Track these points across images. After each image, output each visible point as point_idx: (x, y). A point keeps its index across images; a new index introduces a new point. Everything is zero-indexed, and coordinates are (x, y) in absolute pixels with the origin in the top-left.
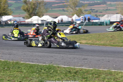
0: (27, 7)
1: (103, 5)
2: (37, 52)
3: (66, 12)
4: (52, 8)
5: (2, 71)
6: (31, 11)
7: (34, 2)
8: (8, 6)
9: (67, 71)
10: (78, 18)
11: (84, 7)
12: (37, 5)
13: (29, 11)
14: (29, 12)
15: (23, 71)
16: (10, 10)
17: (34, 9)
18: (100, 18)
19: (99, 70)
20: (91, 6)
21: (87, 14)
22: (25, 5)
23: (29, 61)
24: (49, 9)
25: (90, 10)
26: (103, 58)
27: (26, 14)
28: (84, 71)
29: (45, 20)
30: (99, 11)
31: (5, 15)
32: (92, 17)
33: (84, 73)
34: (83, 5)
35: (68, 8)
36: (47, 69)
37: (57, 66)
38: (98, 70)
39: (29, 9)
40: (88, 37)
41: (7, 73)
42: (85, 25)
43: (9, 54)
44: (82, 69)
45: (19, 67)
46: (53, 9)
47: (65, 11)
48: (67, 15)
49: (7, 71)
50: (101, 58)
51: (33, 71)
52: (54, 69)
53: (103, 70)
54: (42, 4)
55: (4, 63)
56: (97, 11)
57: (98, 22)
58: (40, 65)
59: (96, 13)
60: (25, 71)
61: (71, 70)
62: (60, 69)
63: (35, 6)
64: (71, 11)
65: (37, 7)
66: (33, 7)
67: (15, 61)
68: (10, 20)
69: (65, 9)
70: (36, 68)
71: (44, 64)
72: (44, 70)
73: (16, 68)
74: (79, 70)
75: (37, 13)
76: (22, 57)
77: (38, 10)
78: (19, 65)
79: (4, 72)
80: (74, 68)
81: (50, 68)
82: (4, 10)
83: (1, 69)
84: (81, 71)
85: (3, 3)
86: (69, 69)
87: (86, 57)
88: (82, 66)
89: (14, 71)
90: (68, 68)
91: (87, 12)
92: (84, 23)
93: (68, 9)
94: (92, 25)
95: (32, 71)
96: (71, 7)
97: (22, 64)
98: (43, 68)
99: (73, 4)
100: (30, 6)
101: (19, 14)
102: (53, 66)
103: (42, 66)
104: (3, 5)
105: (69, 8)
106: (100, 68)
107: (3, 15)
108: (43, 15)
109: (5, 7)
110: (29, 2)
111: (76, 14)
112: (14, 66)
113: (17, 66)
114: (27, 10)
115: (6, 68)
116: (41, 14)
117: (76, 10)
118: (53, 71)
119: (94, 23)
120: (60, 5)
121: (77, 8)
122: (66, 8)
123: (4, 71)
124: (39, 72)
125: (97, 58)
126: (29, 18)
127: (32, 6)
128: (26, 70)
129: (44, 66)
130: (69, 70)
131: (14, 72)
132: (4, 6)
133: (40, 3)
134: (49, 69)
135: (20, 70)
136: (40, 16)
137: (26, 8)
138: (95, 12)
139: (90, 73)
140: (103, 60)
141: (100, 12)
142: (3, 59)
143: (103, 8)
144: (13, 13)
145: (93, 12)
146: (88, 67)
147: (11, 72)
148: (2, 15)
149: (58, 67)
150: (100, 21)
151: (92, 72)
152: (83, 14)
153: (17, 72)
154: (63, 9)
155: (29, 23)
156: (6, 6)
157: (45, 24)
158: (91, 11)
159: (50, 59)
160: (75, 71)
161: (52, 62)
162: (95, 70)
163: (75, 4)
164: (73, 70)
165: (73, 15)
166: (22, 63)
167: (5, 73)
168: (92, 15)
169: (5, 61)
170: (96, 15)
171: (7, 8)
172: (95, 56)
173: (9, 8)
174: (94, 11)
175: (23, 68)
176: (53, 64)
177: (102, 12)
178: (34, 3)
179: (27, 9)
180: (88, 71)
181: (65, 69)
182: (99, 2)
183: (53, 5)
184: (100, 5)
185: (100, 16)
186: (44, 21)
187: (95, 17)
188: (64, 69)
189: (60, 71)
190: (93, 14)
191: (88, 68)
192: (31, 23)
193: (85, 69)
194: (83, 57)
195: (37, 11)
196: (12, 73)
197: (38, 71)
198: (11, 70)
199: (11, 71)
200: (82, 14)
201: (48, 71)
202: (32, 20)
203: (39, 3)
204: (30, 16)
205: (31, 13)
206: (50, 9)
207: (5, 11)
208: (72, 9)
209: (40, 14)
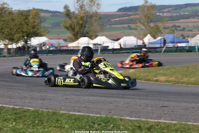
0: (70, 22)
1: (194, 18)
2: (87, 95)
3: (134, 31)
4: (110, 25)
5: (31, 127)
6: (77, 29)
7: (82, 15)
8: (40, 21)
9: (135, 126)
10: (153, 40)
11: (162, 22)
12: (87, 19)
13: (73, 29)
14: (74, 32)
15: (64, 126)
16: (44, 28)
17: (82, 26)
18: (189, 39)
19: (188, 124)
20: (174, 20)
21: (168, 33)
22: (67, 19)
23: (74, 110)
24: (106, 26)
25: (172, 27)
26: (194, 105)
27: (69, 34)
28: (163, 125)
29: (99, 43)
30: (187, 29)
31: (36, 36)
32: (175, 39)
33: (162, 129)
34: (161, 19)
35: (137, 23)
36: (104, 122)
37: (119, 117)
38: (184, 125)
39: (74, 26)
40: (169, 72)
41: (38, 129)
42: (164, 52)
43: (41, 99)
44: (160, 122)
45: (58, 120)
46: (112, 26)
47: (131, 29)
48: (135, 36)
49: (38, 126)
50: (190, 105)
51: (80, 126)
52: (115, 123)
53: (193, 125)
54: (94, 18)
55: (33, 113)
56: (184, 29)
57: (186, 47)
58: (91, 117)
59: (182, 32)
60: (67, 126)
61: (142, 125)
62: (123, 123)
63: (84, 21)
64: (142, 30)
65: (86, 22)
66: (81, 22)
67: (51, 111)
68: (44, 44)
69: (133, 26)
70: (85, 120)
71: (98, 115)
72: (99, 125)
73: (53, 121)
74: (155, 124)
75: (87, 33)
76: (63, 105)
77: (89, 27)
78: (57, 117)
79: (33, 128)
80: (146, 121)
81: (108, 122)
82: (34, 27)
83: (30, 123)
84: (157, 126)
85: (31, 16)
86: (138, 123)
87: (166, 104)
88: (160, 118)
89: (50, 127)
90: (136, 121)
91: (167, 31)
92: (163, 47)
93: (137, 26)
94: (176, 51)
95: (78, 126)
96: (142, 21)
97: (63, 115)
98: (96, 122)
99: (145, 17)
100: (75, 21)
101: (58, 35)
102: (112, 118)
103: (95, 118)
104: (31, 21)
105: (139, 24)
106: (189, 122)
107: (32, 37)
108: (97, 36)
109: (36, 24)
110: (74, 14)
111: (151, 34)
112: (49, 118)
113: (55, 118)
114: (71, 28)
115: (37, 122)
116: (94, 34)
117: (150, 26)
118: (113, 127)
119: (178, 49)
120: (123, 20)
121: (152, 25)
122: (134, 23)
123: (33, 126)
124: (90, 127)
125: (184, 105)
126: (74, 41)
127: (79, 20)
128: (68, 124)
129: (97, 118)
130: (138, 125)
131: (50, 129)
132: (34, 22)
133: (91, 17)
134: (105, 123)
135: (59, 125)
136: (91, 38)
137: (68, 24)
138: (181, 30)
139: (173, 129)
140: (193, 108)
141: (189, 31)
142: (32, 107)
143: (194, 24)
144: (48, 32)
145: (177, 30)
146: (169, 119)
147: (44, 128)
148: (30, 36)
149: (121, 120)
150: (189, 45)
151: (176, 128)
152: (162, 33)
153: (55, 128)
154: (129, 26)
155: (75, 48)
156: (36, 21)
157: (99, 51)
158: (174, 28)
159: (107, 107)
160: (147, 126)
161: (110, 111)
162: (181, 124)
163: (149, 18)
164: (144, 124)
165: (145, 36)
166: (62, 113)
167: (35, 130)
168: (175, 34)
169: (35, 110)
170: (182, 35)
171: (38, 25)
172: (180, 101)
173: (42, 25)
174: (179, 29)
175: (64, 121)
176: (112, 115)
177: (191, 31)
178: (81, 17)
179: (71, 26)
180: (168, 126)
181: (132, 123)
182: (186, 13)
183: (112, 20)
184: (189, 18)
185: (188, 37)
186: (99, 46)
187: (182, 38)
188: (130, 123)
189: (123, 126)
190: (178, 34)
191: (170, 122)
192: (77, 48)
193: (164, 123)
194: (162, 103)
195: (86, 29)
196: (46, 130)
197: (89, 125)
198: (45, 124)
199: (45, 126)
200: (160, 34)
201: (104, 126)
202: (78, 43)
203: (89, 16)
204: (76, 37)
205: (77, 33)
206: (108, 26)
207: (34, 30)
208: (144, 25)
209: (91, 33)
